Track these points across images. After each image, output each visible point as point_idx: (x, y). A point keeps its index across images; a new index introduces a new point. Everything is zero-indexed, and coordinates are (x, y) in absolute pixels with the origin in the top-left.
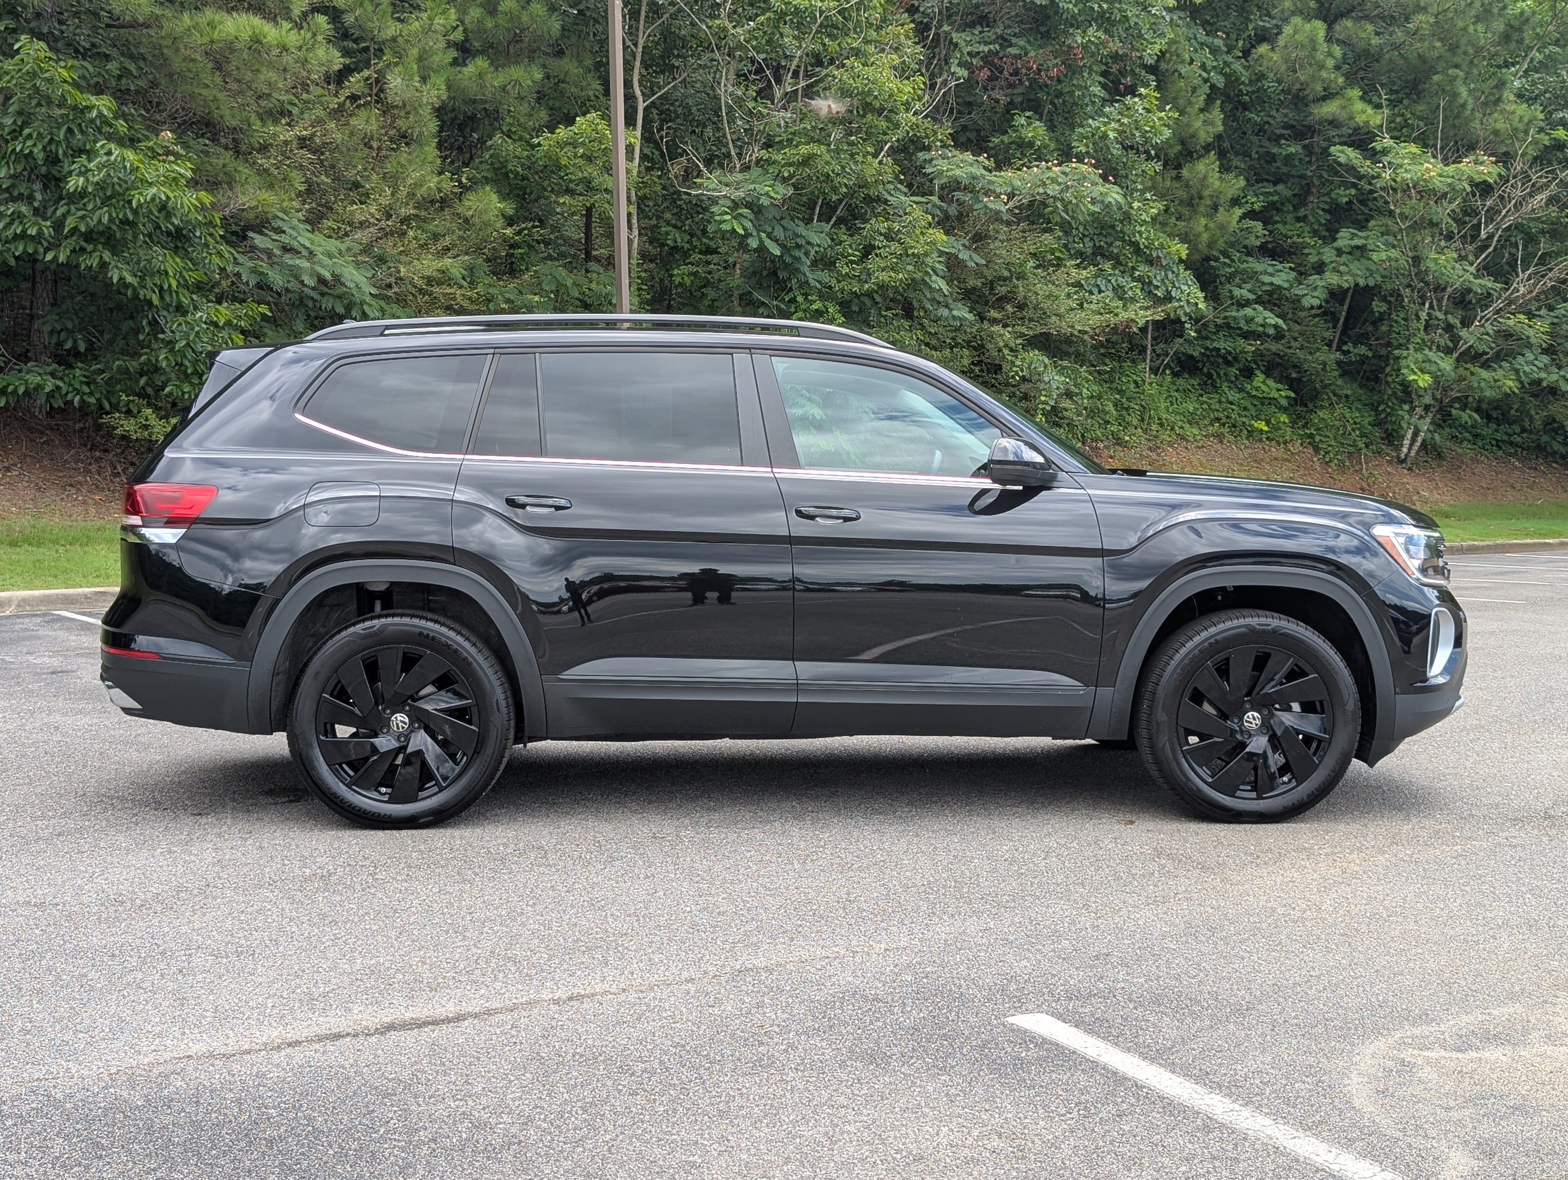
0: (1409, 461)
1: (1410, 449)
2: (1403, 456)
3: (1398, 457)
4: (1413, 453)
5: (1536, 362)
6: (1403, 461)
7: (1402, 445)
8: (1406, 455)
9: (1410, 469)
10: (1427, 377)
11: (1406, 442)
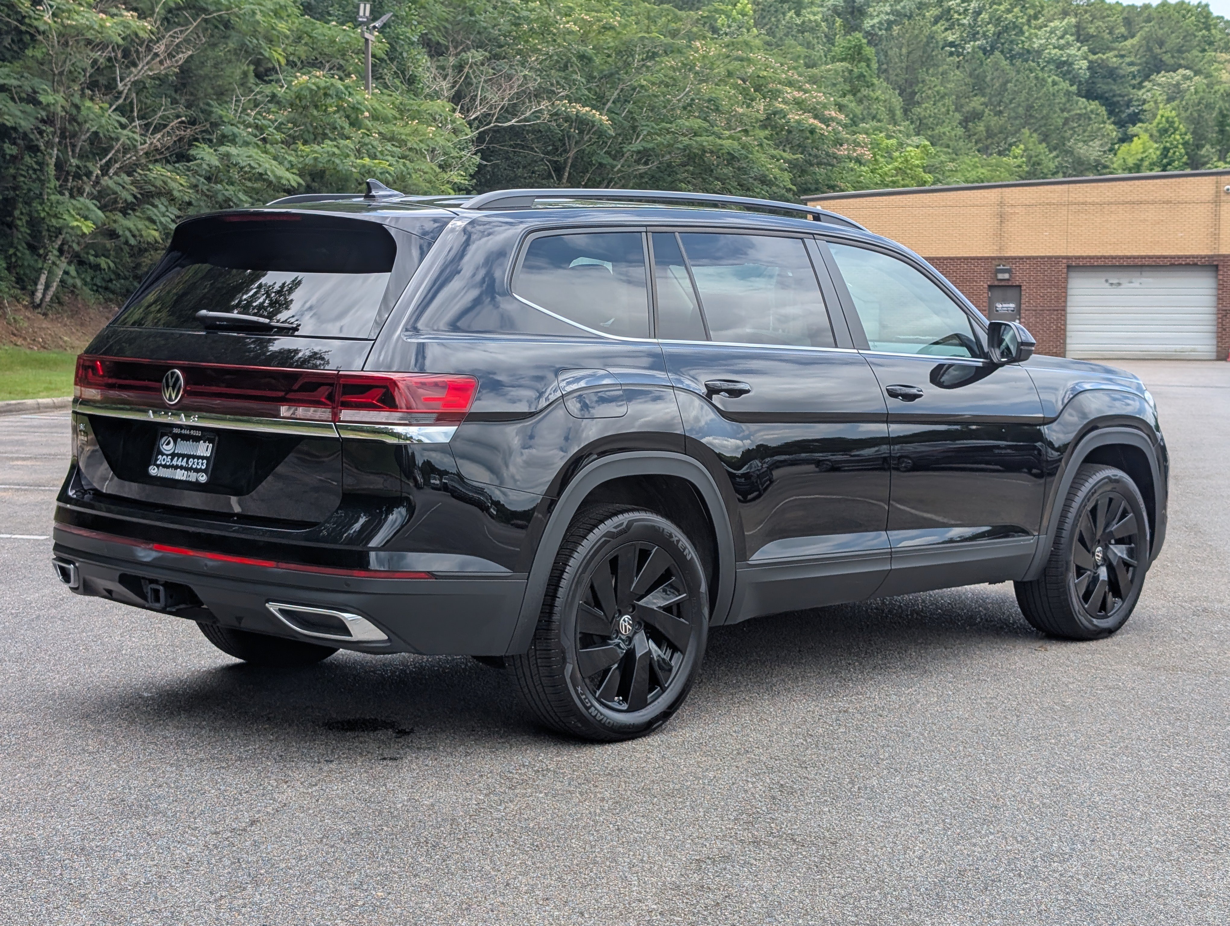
0: (44, 305)
1: (44, 295)
2: (38, 301)
3: (32, 302)
4: (48, 298)
5: (167, 213)
6: (39, 306)
7: (36, 290)
8: (42, 300)
9: (45, 315)
10: (90, 223)
11: (41, 287)
